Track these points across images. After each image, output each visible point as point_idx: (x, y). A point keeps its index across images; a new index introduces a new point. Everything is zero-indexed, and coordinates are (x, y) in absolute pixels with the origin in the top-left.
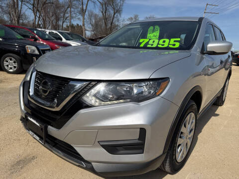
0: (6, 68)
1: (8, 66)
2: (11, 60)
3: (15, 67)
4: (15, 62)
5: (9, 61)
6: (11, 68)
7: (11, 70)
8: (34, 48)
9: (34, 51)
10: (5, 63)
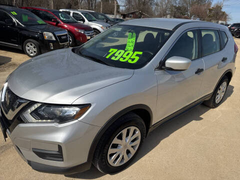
0: (28, 52)
1: (29, 50)
2: (31, 45)
3: (35, 52)
4: (34, 48)
5: (30, 46)
6: (32, 53)
7: (32, 55)
8: (51, 34)
9: (51, 37)
10: (27, 48)
